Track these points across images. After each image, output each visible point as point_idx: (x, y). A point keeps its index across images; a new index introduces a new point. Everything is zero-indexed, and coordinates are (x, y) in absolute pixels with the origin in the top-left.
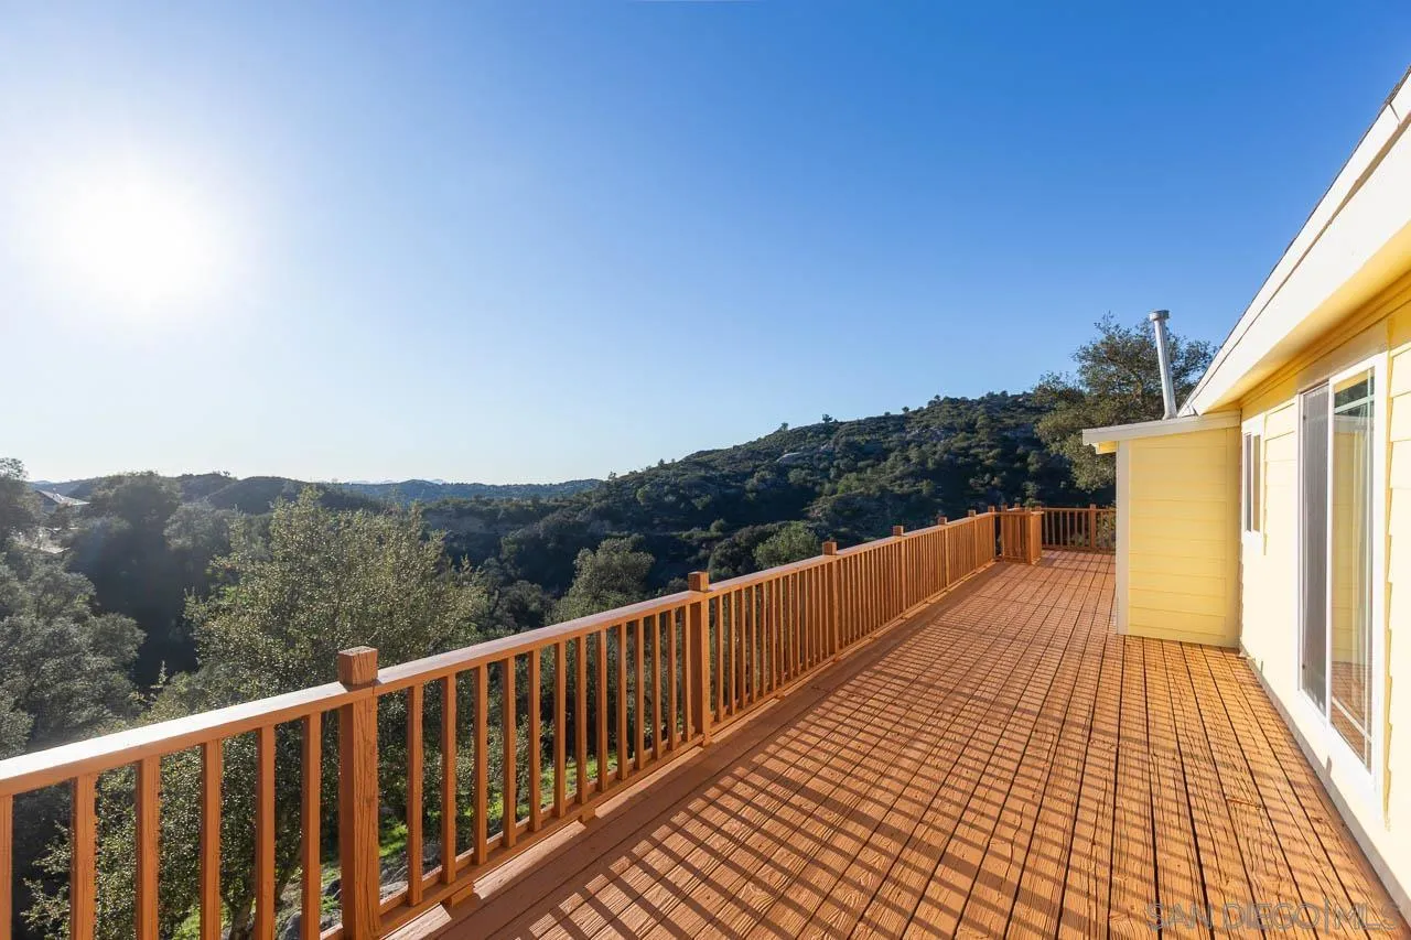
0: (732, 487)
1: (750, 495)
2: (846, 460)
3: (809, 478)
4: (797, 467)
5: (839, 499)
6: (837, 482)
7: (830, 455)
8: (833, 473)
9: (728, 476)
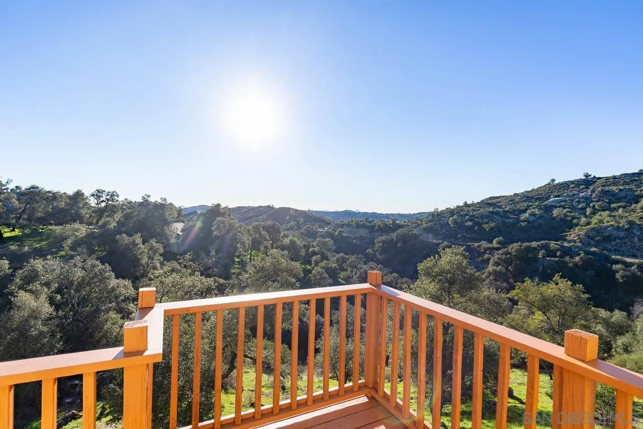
0: (511, 218)
1: (523, 224)
2: (600, 203)
3: (568, 214)
4: (560, 207)
5: (593, 229)
6: (591, 218)
7: (588, 200)
8: (588, 211)
9: (508, 212)
